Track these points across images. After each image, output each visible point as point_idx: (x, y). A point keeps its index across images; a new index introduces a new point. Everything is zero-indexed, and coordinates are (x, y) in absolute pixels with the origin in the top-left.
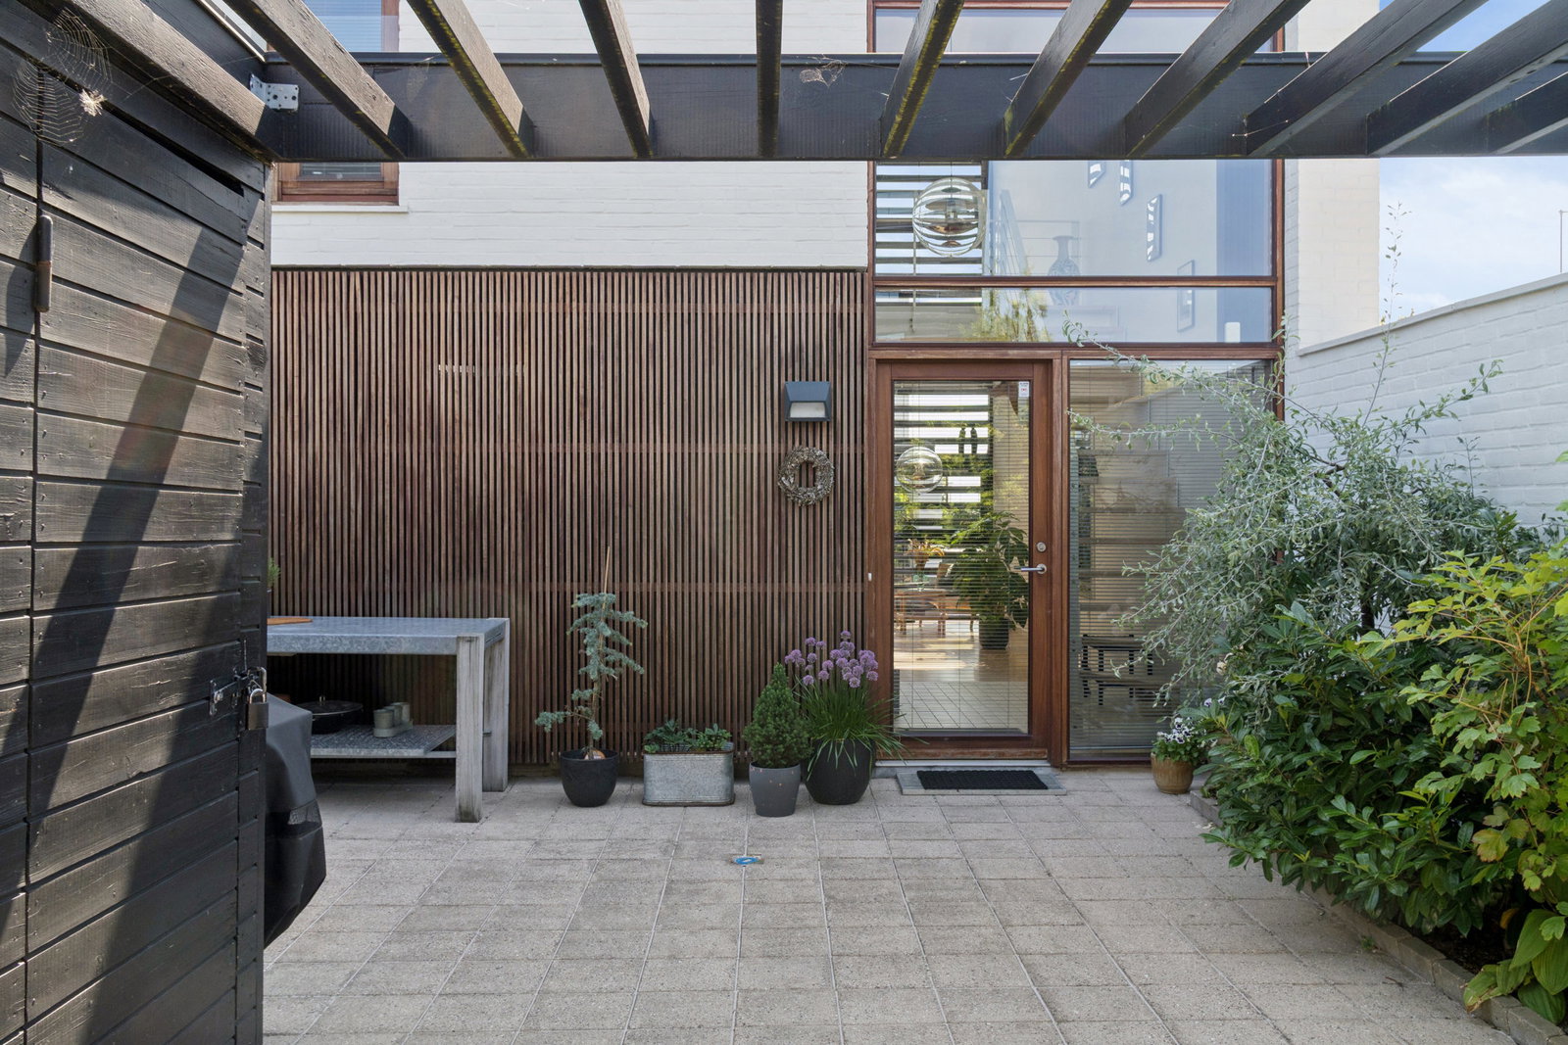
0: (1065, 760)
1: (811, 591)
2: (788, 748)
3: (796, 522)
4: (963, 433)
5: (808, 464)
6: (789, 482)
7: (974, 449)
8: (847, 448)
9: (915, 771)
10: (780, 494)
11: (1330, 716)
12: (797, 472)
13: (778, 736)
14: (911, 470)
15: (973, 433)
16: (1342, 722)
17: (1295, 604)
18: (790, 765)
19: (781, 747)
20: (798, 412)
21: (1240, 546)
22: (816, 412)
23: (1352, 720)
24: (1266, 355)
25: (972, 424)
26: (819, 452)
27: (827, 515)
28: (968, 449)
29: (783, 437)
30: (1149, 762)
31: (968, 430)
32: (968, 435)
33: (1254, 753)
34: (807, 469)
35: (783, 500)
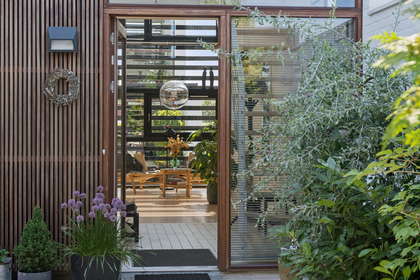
0: (227, 266)
1: (65, 160)
2: (42, 260)
3: (56, 117)
4: (205, 73)
5: (63, 79)
6: (50, 91)
7: (212, 84)
8: (89, 70)
9: (133, 275)
10: (45, 98)
11: (353, 229)
12: (56, 85)
13: (35, 252)
14: (168, 95)
15: (211, 73)
16: (360, 233)
17: (330, 159)
18: (44, 270)
19: (37, 260)
20: (57, 46)
21: (299, 123)
22: (68, 46)
23: (366, 231)
24: (353, 14)
25: (211, 68)
26: (70, 72)
27: (76, 113)
28: (208, 83)
29: (47, 63)
30: (277, 267)
31: (208, 72)
32: (208, 75)
33: (308, 253)
34: (62, 83)
35: (47, 102)
